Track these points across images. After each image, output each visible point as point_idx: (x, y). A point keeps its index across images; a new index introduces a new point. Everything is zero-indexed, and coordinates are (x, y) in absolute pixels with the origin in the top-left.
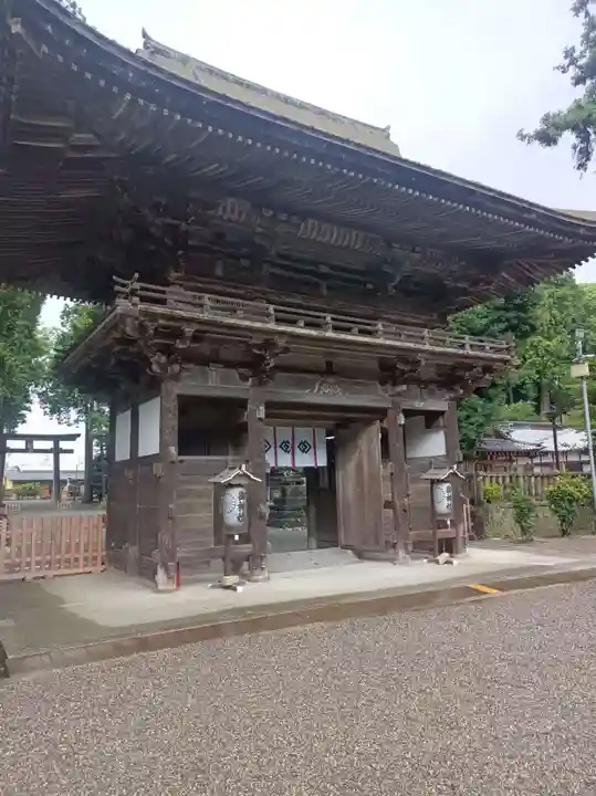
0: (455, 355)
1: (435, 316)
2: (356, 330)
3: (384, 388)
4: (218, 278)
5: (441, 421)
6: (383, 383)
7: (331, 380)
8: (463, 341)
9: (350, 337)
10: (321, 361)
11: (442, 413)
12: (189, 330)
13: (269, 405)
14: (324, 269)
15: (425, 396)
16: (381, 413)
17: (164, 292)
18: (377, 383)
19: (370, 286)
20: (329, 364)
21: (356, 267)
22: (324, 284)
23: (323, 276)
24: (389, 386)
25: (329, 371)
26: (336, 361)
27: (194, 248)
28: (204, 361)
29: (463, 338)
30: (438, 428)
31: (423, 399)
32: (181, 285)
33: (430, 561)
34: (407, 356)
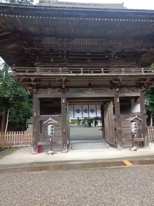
0: (139, 76)
1: (135, 63)
2: (92, 72)
3: (112, 90)
4: (52, 62)
5: (139, 100)
6: (111, 88)
7: (90, 89)
8: (141, 70)
9: (91, 75)
10: (87, 84)
11: (138, 97)
12: (32, 79)
13: (68, 99)
14: (88, 54)
15: (130, 91)
16: (112, 99)
17: (35, 69)
18: (109, 89)
19: (106, 57)
20: (90, 84)
21: (101, 51)
22: (89, 59)
23: (89, 56)
24: (114, 89)
25: (90, 86)
26: (92, 83)
27: (44, 55)
28: (45, 87)
29: (141, 69)
30: (138, 103)
31: (129, 93)
32: (39, 66)
33: (129, 149)
34: (116, 78)
